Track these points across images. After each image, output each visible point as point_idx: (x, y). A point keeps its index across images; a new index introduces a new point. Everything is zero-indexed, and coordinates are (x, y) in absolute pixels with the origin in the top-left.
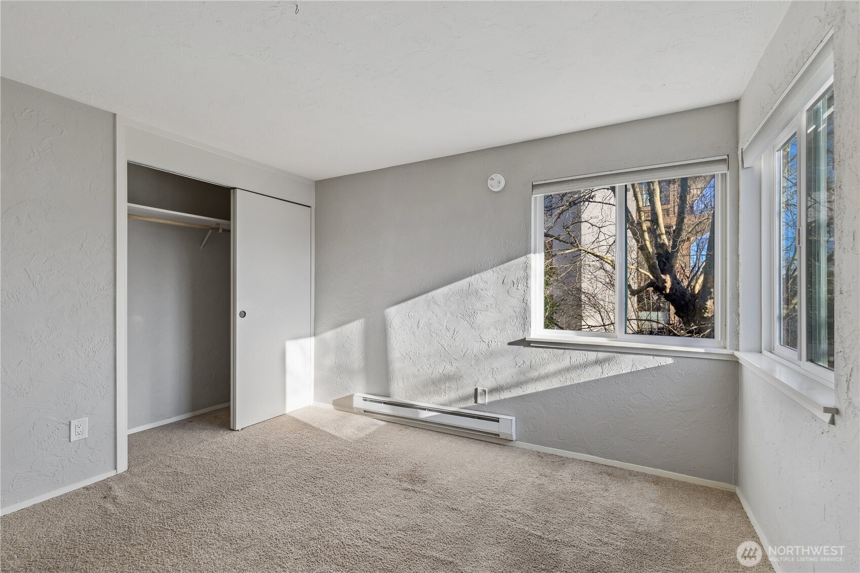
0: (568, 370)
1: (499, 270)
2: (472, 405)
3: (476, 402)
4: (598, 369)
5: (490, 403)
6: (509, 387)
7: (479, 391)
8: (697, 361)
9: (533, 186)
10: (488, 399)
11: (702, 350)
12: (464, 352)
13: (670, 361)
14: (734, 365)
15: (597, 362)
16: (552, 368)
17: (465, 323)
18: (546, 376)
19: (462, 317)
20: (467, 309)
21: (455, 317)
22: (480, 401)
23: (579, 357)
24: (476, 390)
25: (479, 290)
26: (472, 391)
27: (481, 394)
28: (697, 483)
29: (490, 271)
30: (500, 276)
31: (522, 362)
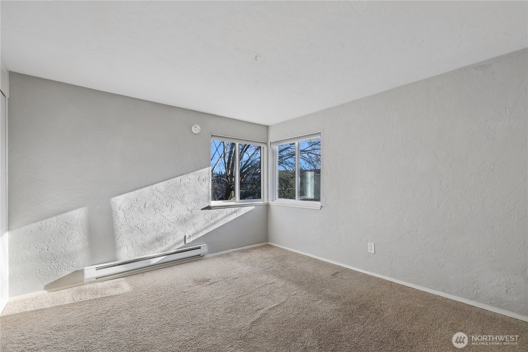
0: (225, 217)
1: (196, 173)
2: (183, 245)
3: (185, 243)
4: (235, 214)
5: (193, 242)
6: (202, 230)
7: (187, 237)
8: (259, 206)
9: (212, 135)
10: (192, 239)
11: (262, 202)
12: (178, 218)
13: (254, 207)
14: (268, 206)
15: (235, 212)
16: (219, 217)
17: (178, 201)
18: (218, 221)
19: (176, 198)
20: (179, 194)
21: (172, 199)
22: (187, 242)
23: (229, 210)
24: (185, 237)
25: (186, 183)
26: (183, 238)
27: (188, 238)
28: (261, 245)
29: (192, 173)
30: (197, 176)
31: (208, 217)
